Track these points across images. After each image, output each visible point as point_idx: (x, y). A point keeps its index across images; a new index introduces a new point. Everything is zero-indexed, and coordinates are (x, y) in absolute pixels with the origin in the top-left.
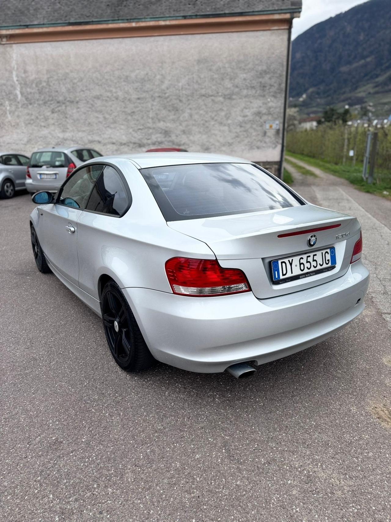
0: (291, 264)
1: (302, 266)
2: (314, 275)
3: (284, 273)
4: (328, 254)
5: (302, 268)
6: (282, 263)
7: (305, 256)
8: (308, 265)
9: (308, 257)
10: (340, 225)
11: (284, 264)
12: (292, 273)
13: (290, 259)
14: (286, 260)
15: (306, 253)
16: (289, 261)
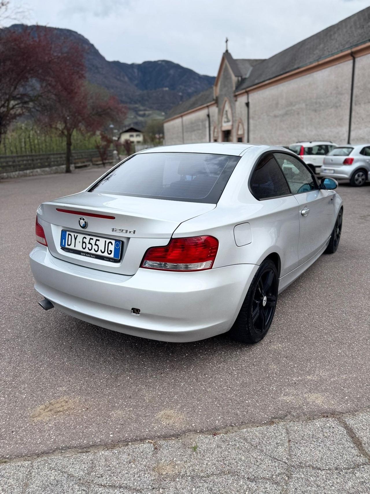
0: (75, 239)
1: (84, 244)
2: (94, 258)
3: (69, 243)
4: (112, 244)
5: (84, 247)
6: (69, 234)
7: (88, 237)
8: (89, 246)
9: (91, 239)
10: (113, 218)
11: (70, 236)
12: (75, 247)
13: (76, 235)
14: (72, 234)
15: (89, 235)
16: (74, 235)
